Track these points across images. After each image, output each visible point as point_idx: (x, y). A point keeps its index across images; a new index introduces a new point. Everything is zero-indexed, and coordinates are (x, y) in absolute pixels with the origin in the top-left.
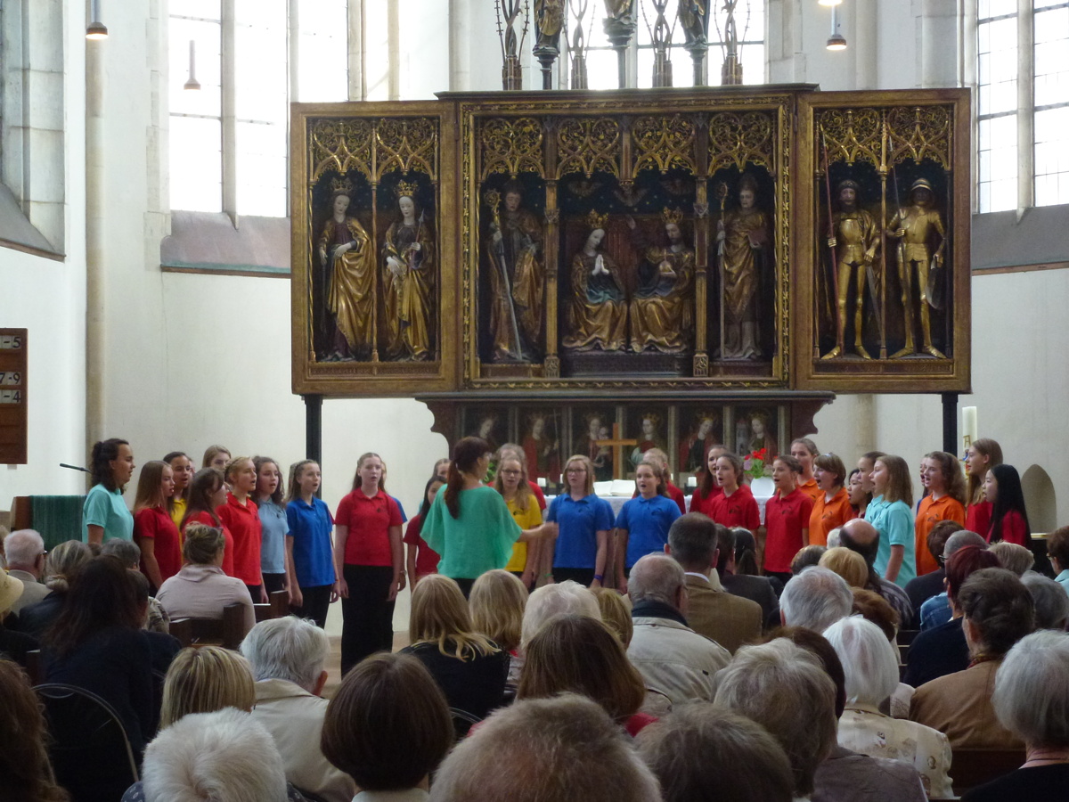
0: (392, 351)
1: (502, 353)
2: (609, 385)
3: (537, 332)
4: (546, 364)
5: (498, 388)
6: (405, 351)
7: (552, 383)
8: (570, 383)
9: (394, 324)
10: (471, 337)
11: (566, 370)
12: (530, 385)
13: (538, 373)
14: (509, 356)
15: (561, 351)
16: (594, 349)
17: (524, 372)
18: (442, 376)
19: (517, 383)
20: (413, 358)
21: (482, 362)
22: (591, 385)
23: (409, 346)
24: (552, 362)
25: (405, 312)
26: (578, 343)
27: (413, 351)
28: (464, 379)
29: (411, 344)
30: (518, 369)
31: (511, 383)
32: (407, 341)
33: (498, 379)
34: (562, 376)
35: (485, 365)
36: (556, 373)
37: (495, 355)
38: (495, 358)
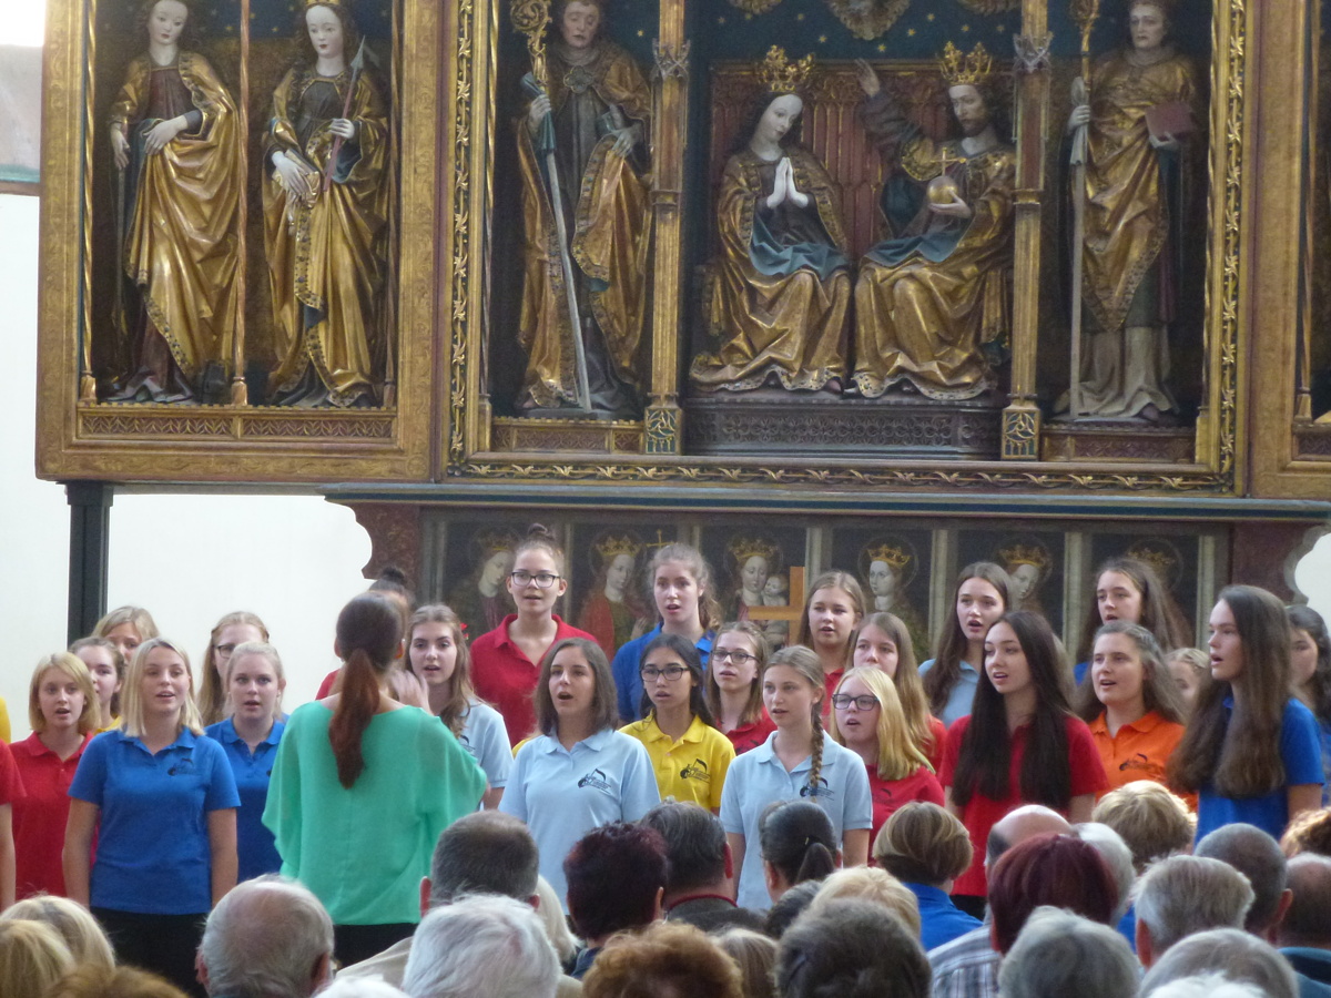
0: (280, 380)
1: (545, 391)
2: (795, 474)
3: (634, 343)
4: (648, 423)
5: (531, 476)
6: (313, 382)
7: (661, 467)
8: (703, 467)
9: (288, 316)
10: (471, 353)
11: (695, 436)
12: (609, 472)
13: (629, 442)
14: (560, 398)
15: (687, 389)
16: (765, 386)
17: (594, 437)
18: (400, 444)
19: (578, 465)
20: (330, 398)
21: (496, 412)
22: (754, 473)
23: (323, 368)
24: (665, 414)
25: (314, 286)
26: (729, 372)
27: (333, 382)
28: (452, 453)
29: (328, 363)
30: (582, 431)
31: (563, 464)
32: (318, 357)
33: (532, 454)
34: (685, 452)
35: (503, 420)
36: (673, 442)
37: (529, 396)
38: (528, 404)
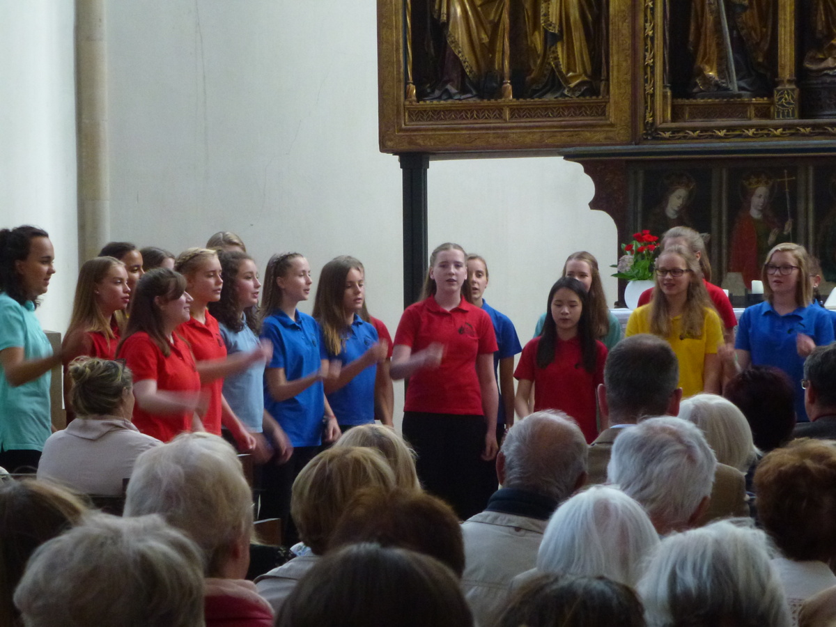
0: (534, 81)
1: (707, 80)
3: (766, 46)
4: (776, 99)
5: (699, 137)
6: (554, 82)
7: (785, 127)
8: (814, 127)
9: (538, 40)
10: (657, 58)
11: (808, 106)
12: (751, 132)
13: (763, 112)
14: (717, 85)
17: (740, 109)
18: (612, 120)
19: (729, 128)
20: (566, 92)
21: (674, 96)
23: (560, 72)
24: (787, 93)
25: (554, 18)
26: (830, 63)
27: (567, 81)
28: (646, 124)
29: (563, 69)
30: (732, 107)
31: (720, 129)
32: (557, 65)
33: (699, 123)
34: (802, 116)
35: (680, 101)
36: (793, 111)
37: (696, 84)
38: (695, 90)
